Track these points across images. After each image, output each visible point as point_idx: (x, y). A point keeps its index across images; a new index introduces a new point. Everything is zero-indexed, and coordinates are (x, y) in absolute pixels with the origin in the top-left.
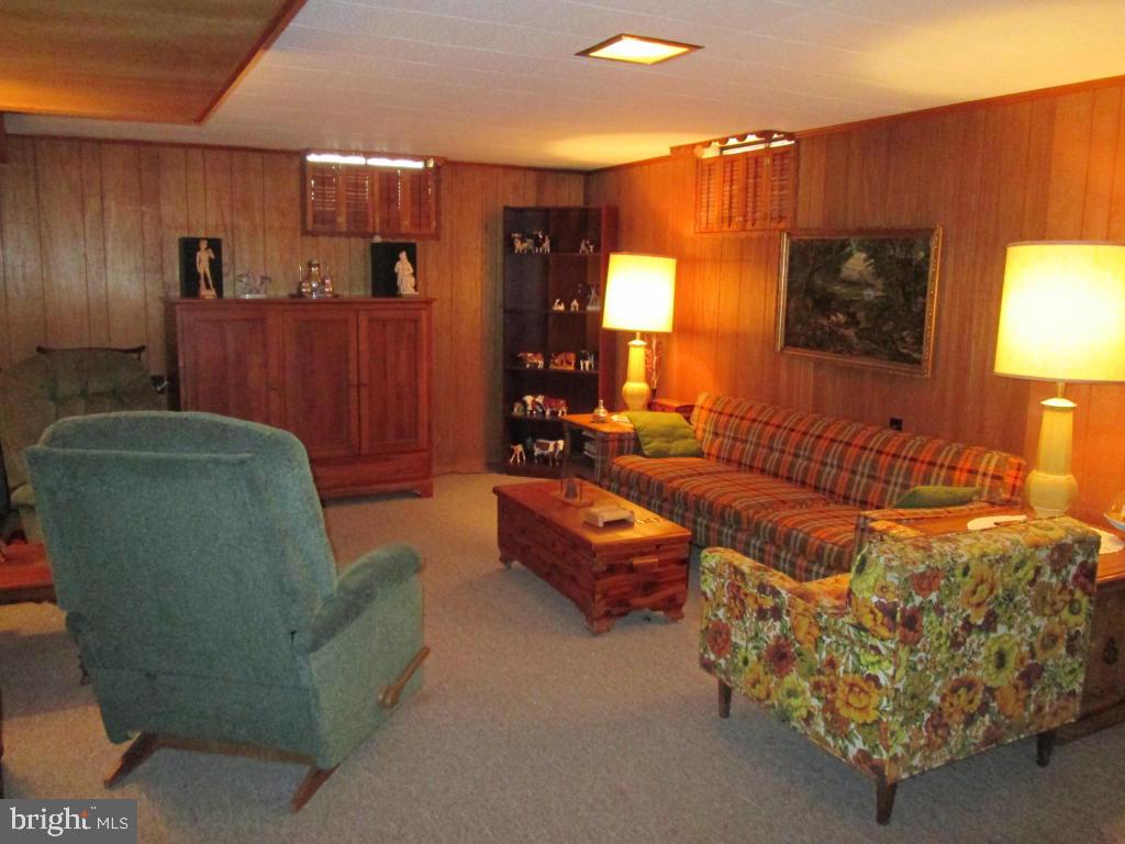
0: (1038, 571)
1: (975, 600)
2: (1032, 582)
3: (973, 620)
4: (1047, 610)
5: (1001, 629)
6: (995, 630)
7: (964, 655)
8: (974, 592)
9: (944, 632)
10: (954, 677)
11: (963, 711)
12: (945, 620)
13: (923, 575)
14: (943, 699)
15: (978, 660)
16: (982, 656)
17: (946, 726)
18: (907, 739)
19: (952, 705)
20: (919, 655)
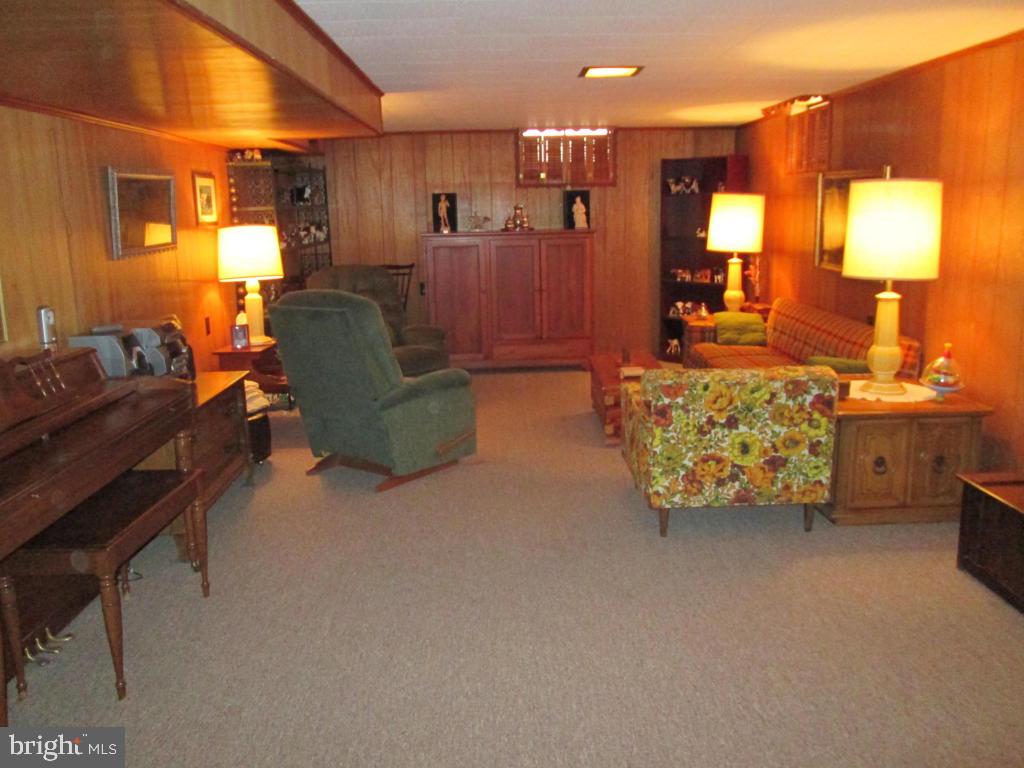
0: (773, 395)
1: (717, 406)
2: (769, 402)
3: (715, 419)
4: (786, 422)
5: (742, 428)
6: (737, 428)
7: (710, 440)
8: (715, 402)
9: (691, 423)
10: (704, 452)
11: (714, 476)
12: (691, 416)
13: (670, 386)
14: (695, 464)
15: (724, 445)
16: (727, 443)
17: (700, 482)
18: (666, 484)
19: (703, 470)
20: (671, 434)
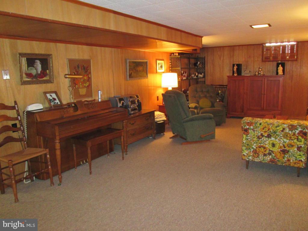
0: (284, 129)
1: (264, 130)
2: (282, 131)
3: (263, 134)
4: (288, 138)
5: (273, 139)
6: (271, 138)
7: (261, 141)
8: (263, 129)
9: (255, 135)
10: (259, 144)
11: (263, 153)
12: (255, 133)
13: (248, 122)
14: (256, 148)
15: (266, 143)
16: (267, 143)
17: (258, 154)
18: (247, 153)
19: (259, 150)
20: (249, 137)
